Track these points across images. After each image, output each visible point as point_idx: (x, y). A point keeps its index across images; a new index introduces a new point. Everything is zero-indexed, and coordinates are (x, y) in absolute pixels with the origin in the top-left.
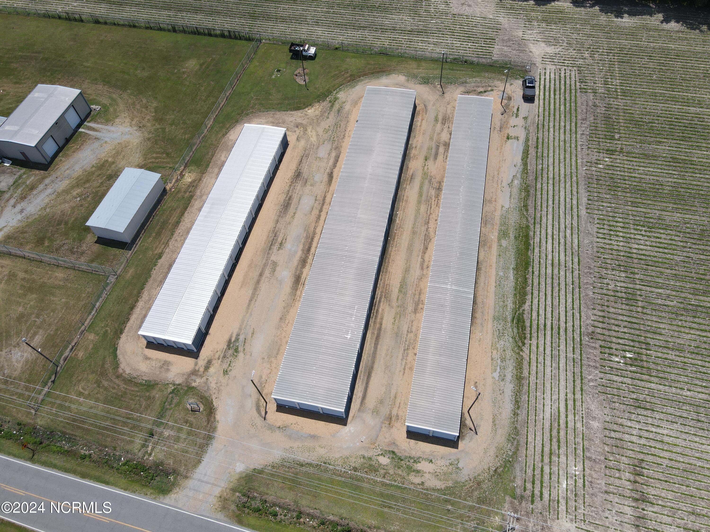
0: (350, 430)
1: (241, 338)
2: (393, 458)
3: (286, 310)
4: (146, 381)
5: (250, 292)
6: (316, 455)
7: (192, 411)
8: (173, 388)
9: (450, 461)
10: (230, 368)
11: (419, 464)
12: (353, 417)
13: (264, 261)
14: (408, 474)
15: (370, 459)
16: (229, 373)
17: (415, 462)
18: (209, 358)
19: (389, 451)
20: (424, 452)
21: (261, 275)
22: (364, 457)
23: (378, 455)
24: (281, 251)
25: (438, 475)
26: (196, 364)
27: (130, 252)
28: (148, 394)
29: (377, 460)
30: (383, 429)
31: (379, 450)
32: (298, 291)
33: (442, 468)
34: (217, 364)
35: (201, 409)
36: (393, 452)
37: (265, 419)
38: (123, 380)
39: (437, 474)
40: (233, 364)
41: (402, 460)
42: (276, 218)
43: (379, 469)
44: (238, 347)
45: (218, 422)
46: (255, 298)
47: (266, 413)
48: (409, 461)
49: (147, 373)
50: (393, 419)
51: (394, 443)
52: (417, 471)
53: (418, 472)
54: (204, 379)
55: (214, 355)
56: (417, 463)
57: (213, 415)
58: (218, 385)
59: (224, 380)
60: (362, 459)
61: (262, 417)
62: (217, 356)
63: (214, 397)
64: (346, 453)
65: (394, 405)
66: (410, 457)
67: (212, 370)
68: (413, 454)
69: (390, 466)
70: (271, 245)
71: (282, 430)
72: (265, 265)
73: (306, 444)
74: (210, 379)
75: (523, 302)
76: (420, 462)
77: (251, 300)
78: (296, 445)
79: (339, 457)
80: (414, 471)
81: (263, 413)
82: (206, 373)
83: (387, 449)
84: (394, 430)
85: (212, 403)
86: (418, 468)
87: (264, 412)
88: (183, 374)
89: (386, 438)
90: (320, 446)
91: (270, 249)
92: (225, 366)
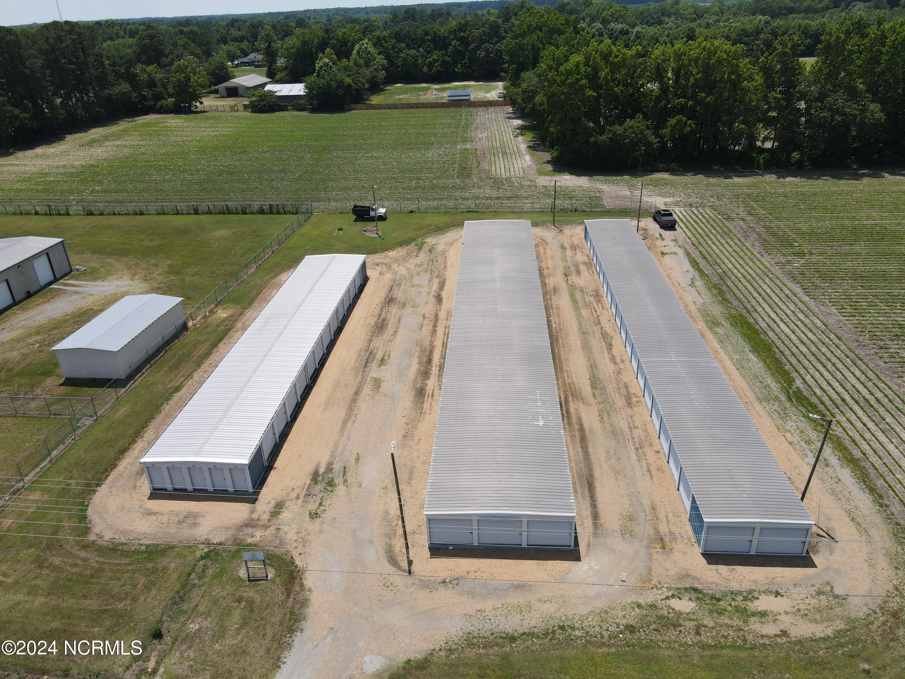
0: (591, 567)
1: (337, 467)
2: (698, 598)
3: (410, 426)
4: (148, 546)
5: (342, 413)
6: (537, 616)
7: (249, 580)
8: (206, 550)
9: (815, 588)
10: (322, 508)
11: (756, 602)
12: (588, 546)
13: (359, 379)
14: (746, 622)
15: (653, 606)
16: (322, 516)
17: (745, 599)
18: (279, 499)
19: (686, 589)
20: (755, 582)
21: (357, 393)
22: (639, 606)
23: (667, 598)
24: (383, 367)
25: (806, 615)
26: (252, 511)
27: (123, 390)
28: (151, 566)
29: (669, 607)
30: (655, 556)
31: (665, 590)
32: (425, 403)
33: (807, 601)
34: (294, 506)
35: (270, 576)
36: (695, 590)
37: (410, 572)
38: (96, 550)
39: (802, 612)
40: (327, 503)
41: (719, 600)
42: (368, 338)
43: (681, 621)
44: (332, 479)
45: (310, 590)
46: (353, 418)
47: (410, 563)
48: (734, 600)
49: (150, 534)
50: (667, 539)
51: (688, 576)
52: (760, 612)
53: (763, 614)
54: (272, 530)
55: (288, 495)
56: (752, 602)
57: (297, 581)
58: (303, 534)
59: (313, 526)
60: (637, 610)
61: (404, 571)
62: (294, 495)
63: (295, 554)
64: (601, 604)
65: (658, 519)
66: (732, 593)
67: (285, 515)
68: (735, 586)
69: (700, 614)
70: (366, 363)
71: (451, 586)
72: (362, 383)
73: (509, 601)
74: (285, 528)
75: (790, 381)
76: (757, 598)
77: (345, 422)
78: (488, 605)
79: (586, 612)
80: (754, 614)
81: (405, 565)
82: (275, 521)
83: (680, 586)
84: (677, 556)
85: (293, 563)
86: (760, 609)
87: (406, 562)
88: (228, 528)
89: (668, 570)
90: (539, 600)
91: (365, 366)
92: (312, 506)
